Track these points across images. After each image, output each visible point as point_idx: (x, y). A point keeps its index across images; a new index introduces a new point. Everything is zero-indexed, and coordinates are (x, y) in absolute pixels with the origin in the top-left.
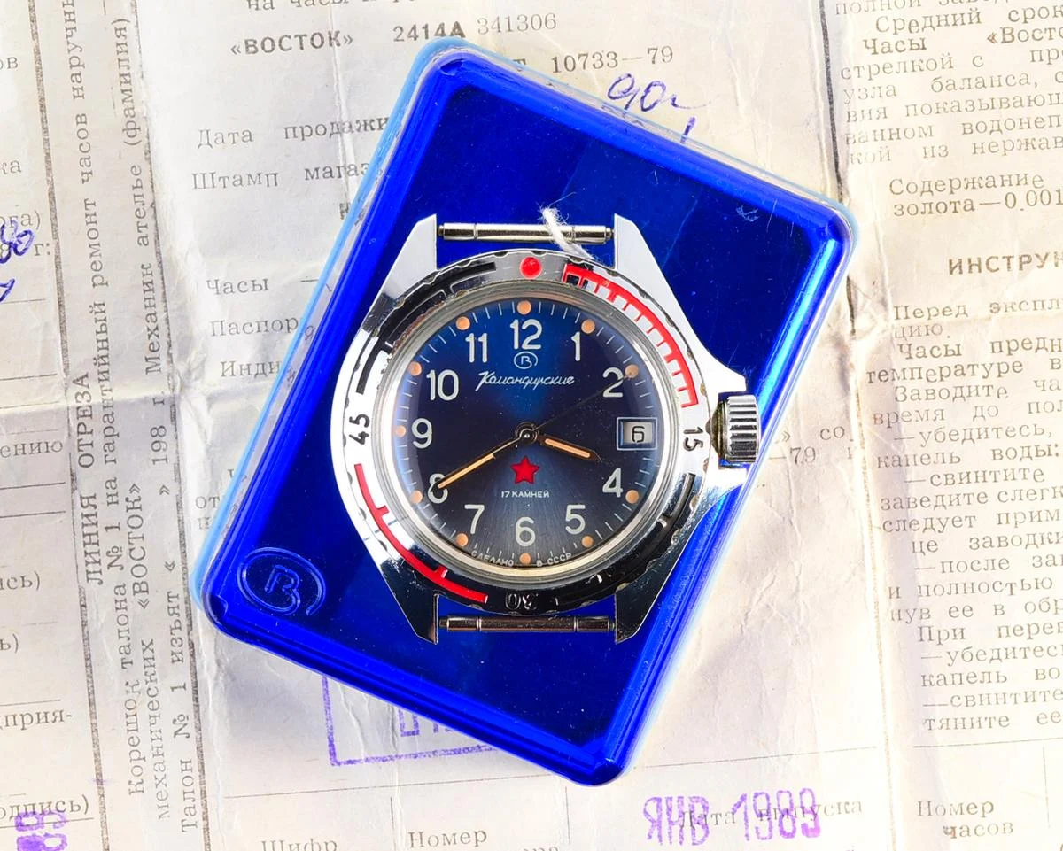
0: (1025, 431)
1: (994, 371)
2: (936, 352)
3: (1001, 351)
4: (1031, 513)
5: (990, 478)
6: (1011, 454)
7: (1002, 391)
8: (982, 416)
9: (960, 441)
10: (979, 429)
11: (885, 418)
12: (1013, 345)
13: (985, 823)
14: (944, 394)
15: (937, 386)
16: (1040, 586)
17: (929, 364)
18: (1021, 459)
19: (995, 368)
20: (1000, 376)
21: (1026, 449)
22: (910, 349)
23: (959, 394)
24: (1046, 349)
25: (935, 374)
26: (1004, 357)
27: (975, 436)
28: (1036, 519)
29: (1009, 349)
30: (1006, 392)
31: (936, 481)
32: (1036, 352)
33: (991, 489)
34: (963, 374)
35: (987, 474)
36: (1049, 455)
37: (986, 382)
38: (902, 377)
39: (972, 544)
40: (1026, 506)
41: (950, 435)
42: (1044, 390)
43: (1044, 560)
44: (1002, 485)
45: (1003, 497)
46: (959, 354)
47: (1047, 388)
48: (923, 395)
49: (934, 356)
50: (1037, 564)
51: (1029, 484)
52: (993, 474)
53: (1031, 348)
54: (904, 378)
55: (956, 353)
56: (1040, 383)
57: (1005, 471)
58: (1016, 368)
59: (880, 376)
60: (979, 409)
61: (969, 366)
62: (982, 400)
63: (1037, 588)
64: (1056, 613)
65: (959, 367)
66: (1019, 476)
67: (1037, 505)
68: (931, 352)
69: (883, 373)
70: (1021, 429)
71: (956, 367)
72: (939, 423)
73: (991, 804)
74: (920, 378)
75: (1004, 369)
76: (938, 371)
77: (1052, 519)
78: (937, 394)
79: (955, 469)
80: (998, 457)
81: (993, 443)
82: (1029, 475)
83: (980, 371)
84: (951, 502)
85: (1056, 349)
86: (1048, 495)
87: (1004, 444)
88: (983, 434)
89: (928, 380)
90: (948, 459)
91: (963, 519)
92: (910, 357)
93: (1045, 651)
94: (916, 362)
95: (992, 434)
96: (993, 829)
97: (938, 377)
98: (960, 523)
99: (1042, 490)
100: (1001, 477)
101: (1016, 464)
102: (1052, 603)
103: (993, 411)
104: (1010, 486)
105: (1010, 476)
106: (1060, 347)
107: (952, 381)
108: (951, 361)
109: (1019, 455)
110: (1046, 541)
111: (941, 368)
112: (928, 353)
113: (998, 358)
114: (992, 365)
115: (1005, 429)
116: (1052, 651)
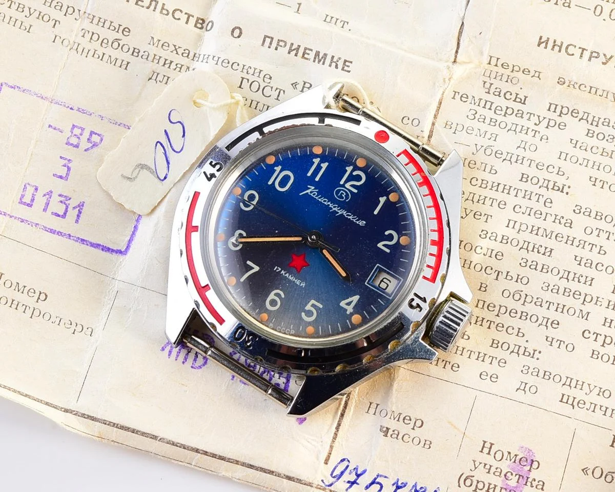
0: (550, 169)
1: (545, 123)
2: (508, 96)
3: (555, 112)
4: (533, 226)
5: (513, 193)
6: (535, 181)
7: (545, 137)
8: (524, 148)
9: (502, 159)
10: (518, 156)
11: (454, 126)
12: (565, 111)
13: (413, 434)
14: (503, 125)
15: (500, 119)
16: (519, 280)
17: (500, 102)
18: (540, 187)
19: (546, 121)
20: (547, 127)
21: (546, 182)
22: (490, 87)
23: (513, 128)
24: (588, 121)
25: (501, 110)
26: (555, 116)
27: (513, 160)
28: (535, 232)
29: (561, 112)
30: (547, 139)
31: (474, 182)
32: (579, 121)
33: (511, 200)
34: (522, 117)
35: (512, 189)
36: (562, 191)
37: (536, 128)
38: (477, 104)
39: (482, 234)
40: (532, 221)
41: (496, 152)
42: (575, 147)
43: (529, 263)
44: (519, 200)
45: (517, 209)
46: (524, 103)
47: (578, 146)
48: (487, 121)
49: (506, 98)
50: (524, 264)
51: (539, 206)
52: (516, 190)
53: (576, 117)
54: (479, 105)
55: (522, 102)
56: (574, 142)
57: (526, 191)
58: (561, 126)
59: (462, 96)
60: (524, 143)
61: (528, 113)
62: (529, 138)
63: (517, 281)
64: (523, 304)
65: (520, 112)
66: (534, 198)
67: (539, 223)
68: (505, 94)
69: (465, 96)
70: (548, 166)
71: (518, 111)
72: (491, 142)
73: (422, 422)
74: (490, 109)
75: (552, 123)
76: (504, 109)
77: (546, 236)
78: (497, 123)
79: (490, 178)
80: (524, 180)
81: (524, 169)
82: (542, 200)
83: (534, 119)
84: (479, 200)
85: (595, 123)
86: (550, 219)
87: (532, 172)
88: (520, 160)
89: (495, 112)
90: (488, 169)
91: (483, 214)
92: (489, 93)
93: (505, 329)
94: (491, 97)
95: (526, 163)
96: (416, 441)
97: (503, 113)
98: (480, 217)
99: (547, 214)
100: (521, 194)
101: (536, 189)
102: (523, 296)
103: (533, 148)
104: (525, 203)
105: (528, 196)
106: (598, 123)
107: (511, 119)
108: (517, 106)
109: (541, 183)
110: (536, 250)
111: (507, 108)
112: (502, 94)
113: (551, 115)
114: (545, 118)
115: (537, 162)
116: (510, 330)
